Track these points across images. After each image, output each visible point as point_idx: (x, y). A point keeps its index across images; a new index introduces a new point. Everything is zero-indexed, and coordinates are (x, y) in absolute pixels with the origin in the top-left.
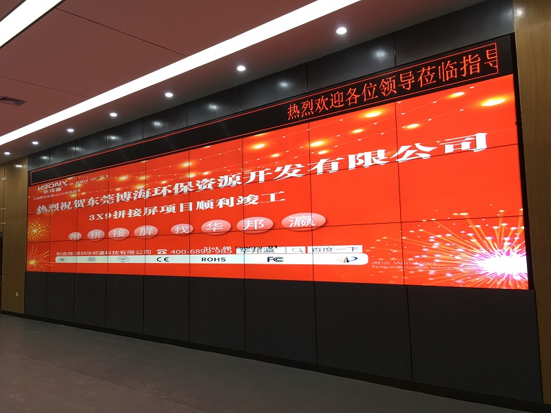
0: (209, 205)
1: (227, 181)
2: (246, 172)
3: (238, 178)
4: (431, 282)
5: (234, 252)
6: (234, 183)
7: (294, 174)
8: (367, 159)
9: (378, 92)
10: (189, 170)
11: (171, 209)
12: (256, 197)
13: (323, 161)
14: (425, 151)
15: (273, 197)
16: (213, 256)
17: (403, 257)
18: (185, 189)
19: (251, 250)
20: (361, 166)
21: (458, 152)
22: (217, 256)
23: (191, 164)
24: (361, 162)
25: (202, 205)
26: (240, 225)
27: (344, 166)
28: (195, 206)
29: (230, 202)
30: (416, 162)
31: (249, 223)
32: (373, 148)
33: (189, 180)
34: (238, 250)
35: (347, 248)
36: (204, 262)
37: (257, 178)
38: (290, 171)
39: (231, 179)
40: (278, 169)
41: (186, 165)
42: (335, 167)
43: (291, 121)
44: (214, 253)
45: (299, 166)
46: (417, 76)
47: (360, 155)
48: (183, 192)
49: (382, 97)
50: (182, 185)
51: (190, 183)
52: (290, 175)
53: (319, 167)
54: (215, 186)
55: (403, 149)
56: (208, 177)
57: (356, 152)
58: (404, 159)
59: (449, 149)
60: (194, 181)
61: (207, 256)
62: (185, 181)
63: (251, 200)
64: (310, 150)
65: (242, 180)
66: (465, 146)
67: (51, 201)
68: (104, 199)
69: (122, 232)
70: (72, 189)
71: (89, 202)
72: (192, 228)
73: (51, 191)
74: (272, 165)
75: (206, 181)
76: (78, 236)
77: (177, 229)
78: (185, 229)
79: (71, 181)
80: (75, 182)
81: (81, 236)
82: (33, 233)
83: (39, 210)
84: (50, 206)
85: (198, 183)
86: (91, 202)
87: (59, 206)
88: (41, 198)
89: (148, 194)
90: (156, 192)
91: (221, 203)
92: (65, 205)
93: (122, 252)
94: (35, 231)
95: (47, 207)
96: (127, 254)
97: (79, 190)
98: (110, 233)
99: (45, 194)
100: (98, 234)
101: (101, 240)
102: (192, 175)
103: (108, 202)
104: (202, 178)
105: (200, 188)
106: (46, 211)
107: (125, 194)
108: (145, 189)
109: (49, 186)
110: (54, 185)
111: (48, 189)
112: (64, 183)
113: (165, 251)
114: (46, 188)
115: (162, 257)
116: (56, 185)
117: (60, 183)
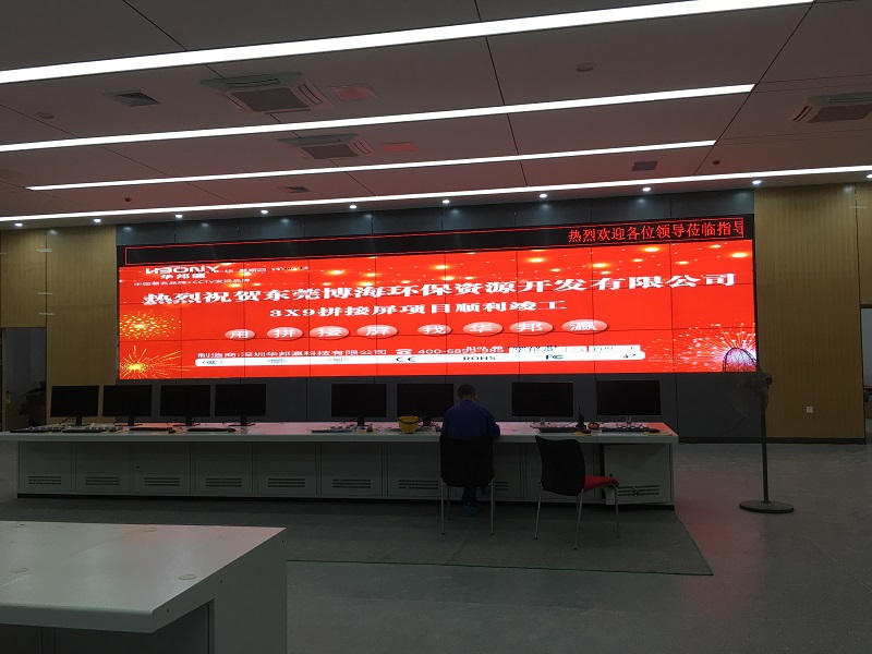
0: (475, 307)
1: (494, 287)
2: (522, 282)
3: (512, 286)
5: (506, 351)
6: (507, 290)
7: (576, 287)
8: (646, 282)
9: (655, 234)
10: (445, 273)
11: (419, 309)
12: (534, 304)
13: (604, 280)
14: (692, 282)
16: (479, 355)
17: (674, 353)
18: (440, 292)
19: (527, 349)
20: (640, 287)
21: (715, 285)
22: (484, 355)
23: (447, 267)
24: (640, 284)
25: (462, 307)
26: (513, 327)
27: (625, 285)
28: (453, 308)
29: (503, 307)
30: (684, 289)
31: (523, 326)
32: (651, 274)
33: (445, 282)
34: (511, 349)
35: (627, 347)
36: (466, 361)
37: (534, 289)
38: (572, 285)
39: (502, 287)
40: (559, 282)
41: (441, 267)
42: (616, 285)
43: (572, 243)
44: (482, 352)
45: (582, 281)
46: (686, 229)
47: (640, 278)
48: (435, 294)
49: (657, 238)
50: (434, 286)
51: (446, 286)
52: (570, 288)
54: (482, 291)
55: (675, 278)
56: (473, 282)
57: (636, 276)
58: (676, 285)
59: (709, 281)
60: (452, 284)
62: (440, 283)
63: (528, 306)
64: (593, 269)
65: (516, 287)
66: (720, 281)
67: (181, 289)
68: (301, 293)
69: (334, 331)
70: (232, 277)
71: (270, 295)
72: (449, 329)
73: (179, 277)
74: (553, 278)
75: (470, 285)
76: (247, 334)
77: (427, 329)
78: (440, 329)
79: (228, 268)
80: (237, 269)
81: (253, 334)
82: (135, 329)
83: (150, 300)
84: (179, 296)
85: (458, 287)
86: (274, 295)
87: (201, 297)
88: (154, 283)
89: (380, 293)
90: (394, 291)
91: (489, 307)
92: (216, 296)
93: (335, 352)
94: (139, 327)
95: (172, 297)
96: (344, 354)
97: (248, 280)
98: (313, 332)
99: (164, 280)
100: (290, 332)
101: (295, 339)
102: (449, 278)
103: (307, 297)
104: (463, 282)
105: (461, 291)
106: (169, 301)
107: (340, 290)
108: (376, 287)
109: (175, 270)
110: (187, 270)
111: (173, 273)
112: (213, 269)
113: (408, 351)
114: (167, 272)
115: (404, 357)
116: (191, 270)
117: (203, 268)
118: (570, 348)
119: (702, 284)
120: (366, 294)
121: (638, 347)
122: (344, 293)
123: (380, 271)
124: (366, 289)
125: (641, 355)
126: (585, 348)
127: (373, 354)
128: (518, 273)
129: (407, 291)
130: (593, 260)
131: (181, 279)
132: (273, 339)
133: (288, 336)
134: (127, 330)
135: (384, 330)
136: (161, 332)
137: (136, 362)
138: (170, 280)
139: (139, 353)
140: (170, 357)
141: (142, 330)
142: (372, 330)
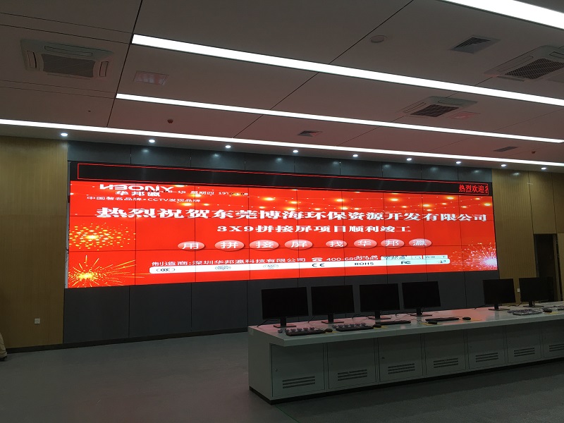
0: (360, 229)
1: (372, 216)
2: (386, 213)
3: (381, 216)
4: (472, 269)
5: (380, 259)
6: (379, 218)
7: (415, 218)
8: (448, 217)
10: (342, 204)
11: (326, 229)
12: (394, 228)
13: (429, 215)
14: (469, 218)
15: (403, 229)
16: (364, 262)
17: (463, 260)
18: (339, 217)
19: (391, 257)
20: (446, 220)
22: (367, 262)
23: (343, 200)
24: (446, 218)
25: (353, 229)
26: (383, 243)
27: (439, 218)
28: (348, 229)
29: (376, 229)
30: (465, 222)
31: (388, 242)
32: (451, 213)
33: (343, 211)
34: (382, 258)
35: (441, 256)
36: (357, 266)
37: (394, 217)
38: (413, 217)
39: (376, 215)
40: (406, 215)
41: (340, 200)
42: (435, 218)
44: (365, 260)
45: (418, 215)
47: (446, 215)
48: (336, 219)
50: (336, 213)
51: (343, 214)
52: (413, 219)
53: (428, 217)
54: (365, 218)
55: (462, 215)
56: (359, 212)
57: (444, 213)
58: (462, 219)
59: (476, 219)
60: (347, 212)
61: (359, 262)
62: (339, 212)
63: (391, 229)
64: (423, 208)
65: (383, 217)
66: (480, 219)
67: (137, 205)
68: (242, 214)
69: (268, 244)
70: (185, 197)
71: (217, 214)
72: (346, 244)
73: (135, 193)
74: (403, 211)
75: (357, 213)
76: (198, 245)
77: (332, 243)
78: (340, 243)
79: (181, 189)
80: (189, 191)
81: (203, 245)
82: (87, 240)
83: (104, 213)
84: (134, 210)
85: (350, 214)
86: (221, 214)
87: (156, 212)
88: (109, 198)
89: (300, 216)
90: (310, 215)
91: (369, 229)
92: (170, 213)
93: (269, 261)
94: (91, 238)
95: (127, 211)
96: (275, 262)
97: (198, 201)
98: (252, 245)
99: (119, 196)
100: (234, 244)
101: (238, 250)
102: (345, 208)
103: (248, 217)
104: (353, 211)
105: (352, 217)
106: (124, 215)
107: (272, 212)
108: (297, 212)
109: (130, 188)
110: (142, 188)
111: (128, 190)
112: (167, 190)
113: (320, 259)
114: (122, 189)
115: (318, 263)
116: (147, 188)
117: (158, 188)
118: (414, 257)
119: (472, 219)
120: (290, 217)
121: (446, 256)
122: (275, 215)
123: (300, 200)
124: (290, 212)
125: (448, 262)
126: (421, 256)
127: (296, 261)
128: (385, 207)
129: (318, 216)
130: (424, 202)
131: (136, 196)
132: (220, 250)
133: (232, 248)
134: (78, 241)
135: (304, 243)
136: (114, 243)
137: (87, 271)
138: (124, 196)
139: (90, 262)
140: (124, 266)
141: (94, 241)
142: (295, 243)
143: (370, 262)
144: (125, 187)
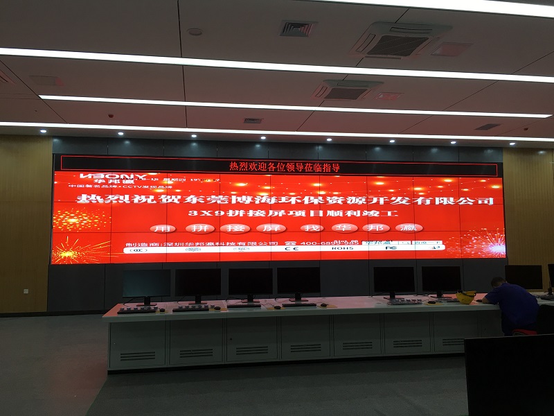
0: (340, 213)
1: (352, 200)
2: (370, 197)
3: (364, 200)
4: (473, 256)
5: (360, 244)
6: (361, 202)
7: (404, 202)
8: (445, 201)
10: (320, 189)
11: (302, 213)
12: (378, 213)
13: (421, 198)
14: (471, 202)
15: (389, 214)
16: (343, 246)
17: (461, 246)
18: (316, 202)
19: (374, 242)
20: (442, 204)
21: (483, 204)
22: (346, 247)
23: (321, 185)
24: (442, 202)
25: (331, 213)
26: (365, 227)
27: (433, 202)
28: (325, 213)
29: (358, 214)
30: (466, 206)
31: (371, 227)
32: (448, 196)
33: (320, 195)
34: (363, 242)
35: (435, 242)
36: (334, 250)
37: (378, 202)
38: (401, 201)
39: (357, 200)
40: (393, 198)
41: (317, 185)
42: (428, 202)
44: (344, 244)
45: (407, 199)
47: (441, 198)
48: (313, 203)
50: (312, 198)
51: (321, 198)
52: (401, 203)
53: (419, 201)
54: (345, 202)
55: (462, 199)
56: (338, 196)
57: (439, 197)
58: (462, 203)
59: (480, 202)
60: (324, 197)
61: (337, 246)
62: (316, 196)
63: (374, 213)
64: (414, 191)
65: (366, 201)
66: (486, 202)
67: (112, 192)
68: (213, 199)
69: (239, 228)
70: (158, 184)
71: (188, 199)
72: (322, 228)
73: (111, 181)
74: (390, 195)
75: (336, 198)
76: (169, 228)
77: (307, 228)
78: (316, 228)
79: (154, 177)
80: (161, 179)
81: (174, 228)
82: (68, 223)
83: (84, 199)
84: (110, 197)
85: (328, 199)
86: (192, 199)
87: (130, 198)
88: (88, 186)
89: (273, 200)
90: (283, 200)
91: (349, 213)
92: (143, 198)
93: (239, 244)
94: (72, 221)
95: (104, 197)
96: (246, 245)
97: (170, 187)
98: (222, 228)
99: (97, 184)
100: (205, 228)
101: (208, 233)
102: (322, 193)
103: (219, 202)
104: (331, 196)
105: (330, 202)
106: (101, 200)
107: (244, 197)
108: (270, 196)
109: (107, 176)
110: (117, 176)
111: (105, 179)
112: (141, 177)
113: (294, 243)
114: (100, 177)
115: (290, 247)
117: (132, 176)
118: (401, 242)
119: (476, 203)
120: (263, 201)
121: (441, 242)
122: (248, 200)
123: (274, 185)
124: (263, 197)
125: (443, 247)
126: (410, 242)
127: (268, 245)
128: (369, 191)
129: (293, 200)
130: (415, 185)
131: (112, 184)
132: (191, 233)
133: (203, 231)
134: (61, 223)
135: (277, 227)
136: (92, 226)
137: (68, 250)
138: (102, 184)
139: (71, 242)
140: (100, 246)
141: (74, 224)
142: (268, 227)
143: (349, 246)
144: (102, 175)
